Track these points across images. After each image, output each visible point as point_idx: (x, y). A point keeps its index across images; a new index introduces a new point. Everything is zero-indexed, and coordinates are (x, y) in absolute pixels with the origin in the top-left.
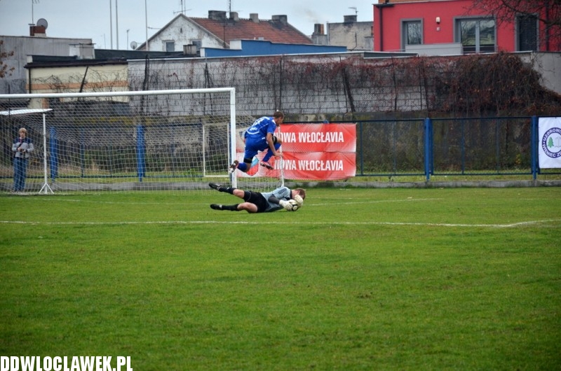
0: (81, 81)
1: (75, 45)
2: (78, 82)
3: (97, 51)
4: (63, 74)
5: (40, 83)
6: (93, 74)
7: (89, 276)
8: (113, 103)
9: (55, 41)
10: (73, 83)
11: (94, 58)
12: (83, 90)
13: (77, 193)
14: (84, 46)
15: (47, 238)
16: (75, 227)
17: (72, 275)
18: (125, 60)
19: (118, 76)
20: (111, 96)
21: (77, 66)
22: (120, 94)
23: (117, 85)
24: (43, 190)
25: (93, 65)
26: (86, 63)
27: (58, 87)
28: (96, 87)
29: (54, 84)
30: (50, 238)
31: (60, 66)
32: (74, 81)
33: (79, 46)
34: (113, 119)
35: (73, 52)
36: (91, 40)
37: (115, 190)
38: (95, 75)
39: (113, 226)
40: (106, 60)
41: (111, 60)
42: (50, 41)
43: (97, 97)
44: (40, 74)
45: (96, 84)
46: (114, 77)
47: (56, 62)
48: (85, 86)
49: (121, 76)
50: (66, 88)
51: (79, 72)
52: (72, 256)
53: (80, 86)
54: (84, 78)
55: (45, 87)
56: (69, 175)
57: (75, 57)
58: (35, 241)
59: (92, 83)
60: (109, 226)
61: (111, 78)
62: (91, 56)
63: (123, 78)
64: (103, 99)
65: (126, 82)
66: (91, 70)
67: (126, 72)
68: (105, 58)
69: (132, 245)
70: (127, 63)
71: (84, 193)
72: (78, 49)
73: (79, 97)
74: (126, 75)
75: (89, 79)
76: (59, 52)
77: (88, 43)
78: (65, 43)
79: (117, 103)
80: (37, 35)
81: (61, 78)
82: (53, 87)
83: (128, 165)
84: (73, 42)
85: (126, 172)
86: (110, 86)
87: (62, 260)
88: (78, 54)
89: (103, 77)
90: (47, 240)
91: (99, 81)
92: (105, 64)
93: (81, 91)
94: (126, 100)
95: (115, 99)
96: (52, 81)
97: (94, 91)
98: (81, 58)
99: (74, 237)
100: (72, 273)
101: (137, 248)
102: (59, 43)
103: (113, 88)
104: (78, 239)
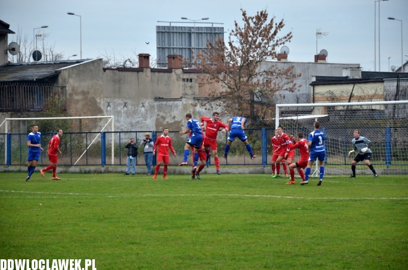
0: (349, 95)
1: (347, 68)
2: (347, 95)
3: (363, 73)
4: (336, 89)
5: (320, 96)
6: (358, 90)
7: (326, 238)
8: (372, 110)
9: (333, 65)
10: (343, 96)
11: (361, 77)
12: (351, 101)
13: (339, 176)
14: (354, 69)
15: (304, 209)
16: (328, 202)
17: (314, 237)
18: (382, 79)
19: (376, 90)
20: (372, 105)
21: (347, 84)
22: (378, 104)
23: (376, 97)
24: (315, 174)
25: (360, 83)
26: (354, 82)
27: (333, 99)
28: (360, 98)
29: (330, 97)
30: (307, 209)
31: (335, 84)
32: (345, 95)
33: (350, 69)
34: (372, 122)
35: (345, 73)
36: (359, 65)
37: (368, 174)
38: (360, 91)
39: (356, 201)
40: (369, 79)
41: (373, 79)
42: (329, 66)
43: (361, 105)
44: (321, 90)
45: (360, 97)
46: (373, 92)
47: (333, 81)
48: (352, 98)
49: (378, 90)
50: (338, 100)
51: (348, 88)
52: (318, 223)
53: (349, 98)
54: (352, 93)
55: (324, 99)
56: (334, 163)
57: (347, 77)
58: (295, 211)
59: (357, 96)
60: (352, 200)
61: (372, 92)
62: (358, 76)
63: (380, 92)
64: (365, 108)
65: (382, 95)
66: (357, 86)
67: (382, 88)
68: (369, 78)
69: (365, 215)
70: (383, 82)
71: (345, 176)
72: (349, 72)
73: (348, 106)
74: (383, 90)
75: (355, 93)
76: (336, 74)
77: (357, 67)
78: (340, 67)
79: (375, 110)
80: (319, 61)
81: (335, 93)
82: (329, 99)
83: (383, 156)
84: (345, 66)
85: (381, 161)
86: (371, 98)
87: (310, 226)
88: (349, 75)
89: (366, 91)
90: (305, 211)
91: (363, 94)
92: (368, 82)
93: (349, 102)
94: (383, 108)
95: (374, 108)
96: (329, 95)
97: (359, 101)
98: (351, 78)
99: (324, 209)
100: (315, 235)
101: (369, 217)
102: (335, 67)
103: (373, 100)
104: (327, 210)
